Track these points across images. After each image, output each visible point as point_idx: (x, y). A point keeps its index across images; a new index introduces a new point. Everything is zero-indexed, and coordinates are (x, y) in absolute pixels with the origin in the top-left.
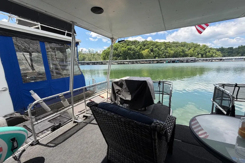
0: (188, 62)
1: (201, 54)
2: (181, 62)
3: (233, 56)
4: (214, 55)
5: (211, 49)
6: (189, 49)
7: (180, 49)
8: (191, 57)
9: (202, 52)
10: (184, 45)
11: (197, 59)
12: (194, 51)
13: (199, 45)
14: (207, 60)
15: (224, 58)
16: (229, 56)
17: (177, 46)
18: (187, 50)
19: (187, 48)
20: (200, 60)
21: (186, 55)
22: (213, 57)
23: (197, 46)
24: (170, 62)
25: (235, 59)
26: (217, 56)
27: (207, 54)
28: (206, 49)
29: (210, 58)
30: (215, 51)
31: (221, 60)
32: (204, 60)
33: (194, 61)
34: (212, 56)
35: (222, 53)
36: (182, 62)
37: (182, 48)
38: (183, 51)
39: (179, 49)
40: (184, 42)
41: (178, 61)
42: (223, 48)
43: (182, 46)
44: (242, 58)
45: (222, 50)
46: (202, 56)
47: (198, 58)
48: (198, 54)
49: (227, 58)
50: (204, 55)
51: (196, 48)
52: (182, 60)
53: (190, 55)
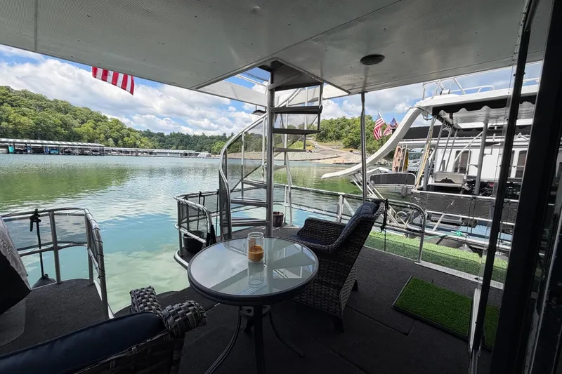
0: (86, 154)
1: (112, 138)
2: (66, 152)
3: (166, 148)
4: (138, 143)
5: (130, 130)
6: (82, 123)
7: (54, 118)
8: (89, 142)
9: (115, 135)
10: (65, 108)
11: (105, 148)
12: (94, 129)
13: (105, 117)
14: (127, 152)
15: (155, 151)
16: (161, 147)
17: (42, 108)
18: (76, 123)
19: (76, 119)
20: (113, 151)
21: (78, 137)
22: (138, 147)
23: (99, 119)
24: (26, 151)
25: (170, 153)
26: (143, 145)
27: (126, 139)
28: (121, 129)
29: (133, 149)
30: (138, 135)
31: (151, 153)
32: (121, 152)
33: (102, 153)
34: (135, 145)
35: (150, 140)
36: (69, 153)
37: (60, 115)
38: (65, 125)
39: (50, 116)
40: (62, 102)
41: (52, 149)
42: (150, 132)
43: (59, 110)
44: (178, 153)
45: (149, 134)
46: (116, 141)
47: (108, 146)
48: (107, 138)
49: (159, 151)
50: (120, 142)
51: (100, 123)
52: (65, 148)
53: (86, 136)
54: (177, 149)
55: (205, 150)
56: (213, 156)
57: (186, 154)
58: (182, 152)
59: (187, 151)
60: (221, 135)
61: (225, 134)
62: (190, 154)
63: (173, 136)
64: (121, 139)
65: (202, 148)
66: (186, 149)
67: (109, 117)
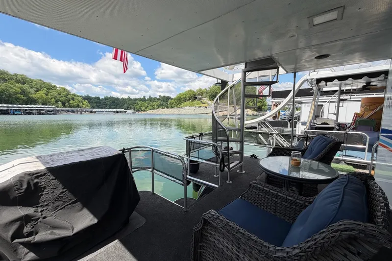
0: (43, 114)
1: (61, 101)
2: (27, 113)
3: (102, 108)
4: (81, 104)
5: (74, 95)
6: (37, 91)
7: (15, 88)
8: (43, 104)
9: (63, 99)
10: (23, 80)
11: (58, 109)
12: (47, 95)
13: (55, 86)
14: (73, 112)
15: (95, 110)
16: (98, 107)
17: (5, 80)
18: (32, 91)
19: (32, 88)
20: (62, 111)
21: (34, 101)
22: (81, 108)
23: (51, 88)
25: (106, 111)
26: (84, 106)
27: (71, 102)
28: (68, 95)
29: (78, 109)
30: (80, 99)
31: (91, 112)
32: (69, 111)
33: (55, 112)
34: (78, 106)
35: (90, 103)
36: (29, 113)
37: (20, 85)
38: (23, 92)
39: (12, 86)
40: (21, 75)
41: (15, 110)
42: (89, 97)
43: (18, 82)
44: (112, 111)
46: (64, 105)
47: (58, 107)
48: (57, 102)
49: (98, 110)
50: (67, 104)
51: (50, 91)
52: (26, 110)
53: (40, 101)
54: (110, 108)
55: (131, 109)
56: (137, 112)
57: (117, 112)
58: (115, 110)
59: (118, 110)
60: (142, 97)
61: (144, 97)
62: (120, 112)
63: (106, 99)
64: (68, 102)
65: (128, 107)
66: (116, 108)
67: (58, 86)
